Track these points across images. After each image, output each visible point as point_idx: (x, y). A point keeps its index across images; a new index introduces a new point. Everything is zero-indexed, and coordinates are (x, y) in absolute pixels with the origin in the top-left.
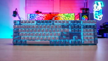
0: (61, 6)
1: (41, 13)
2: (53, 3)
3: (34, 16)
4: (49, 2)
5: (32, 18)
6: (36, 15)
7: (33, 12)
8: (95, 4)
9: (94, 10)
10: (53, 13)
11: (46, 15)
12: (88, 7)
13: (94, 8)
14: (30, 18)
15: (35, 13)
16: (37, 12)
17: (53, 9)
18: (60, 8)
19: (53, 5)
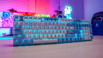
1: (16, 12)
2: (28, 3)
3: (8, 14)
4: (24, 1)
5: (5, 16)
6: (10, 13)
7: (7, 11)
8: (65, 8)
9: (65, 13)
11: (22, 14)
13: (64, 12)
14: (3, 16)
15: (9, 11)
16: (12, 11)
17: (29, 9)
19: (29, 5)
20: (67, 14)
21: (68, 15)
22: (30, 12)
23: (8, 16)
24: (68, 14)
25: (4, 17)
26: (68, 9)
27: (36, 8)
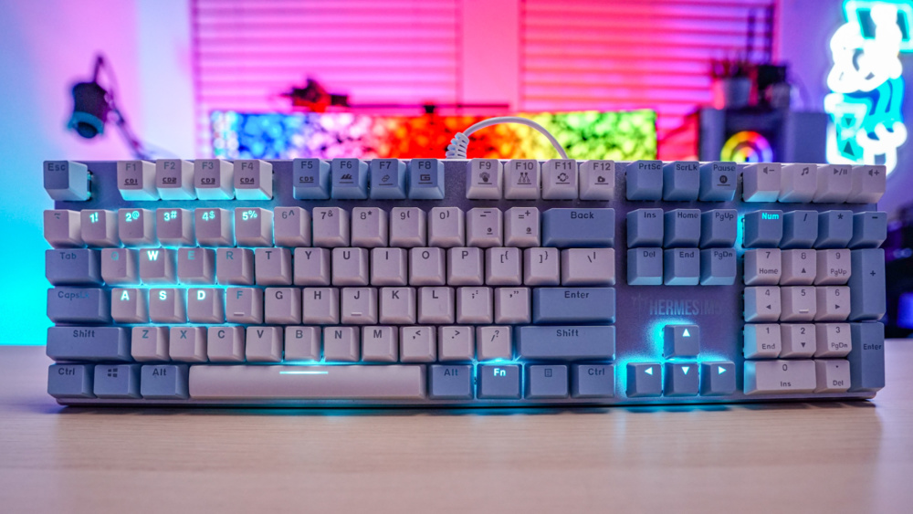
0: (530, 35)
1: (340, 102)
2: (451, 6)
3: (275, 131)
5: (258, 148)
6: (295, 121)
7: (270, 98)
9: (832, 80)
10: (460, 106)
11: (392, 125)
12: (780, 55)
13: (827, 64)
14: (242, 148)
15: (285, 105)
16: (309, 97)
17: (458, 71)
18: (523, 57)
19: (458, 27)
20: (858, 95)
21: (874, 96)
22: (468, 97)
23: (279, 145)
24: (868, 87)
25: (246, 157)
26: (868, 28)
27: (530, 50)
